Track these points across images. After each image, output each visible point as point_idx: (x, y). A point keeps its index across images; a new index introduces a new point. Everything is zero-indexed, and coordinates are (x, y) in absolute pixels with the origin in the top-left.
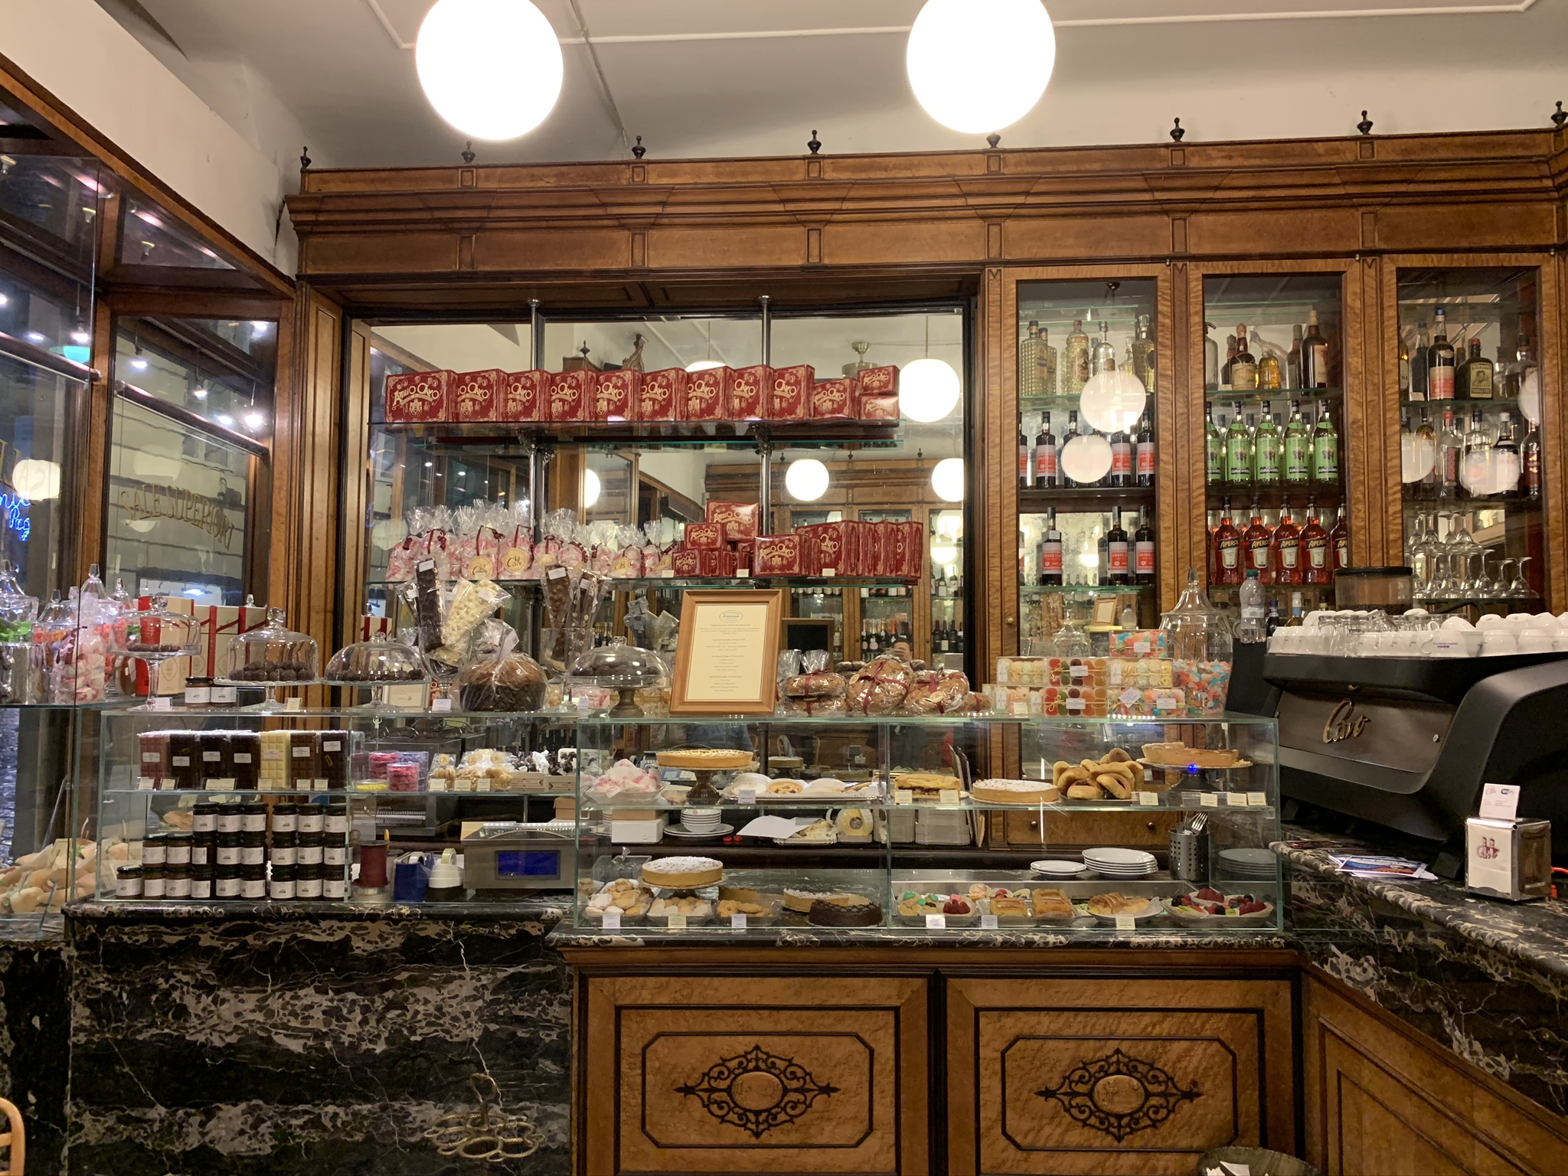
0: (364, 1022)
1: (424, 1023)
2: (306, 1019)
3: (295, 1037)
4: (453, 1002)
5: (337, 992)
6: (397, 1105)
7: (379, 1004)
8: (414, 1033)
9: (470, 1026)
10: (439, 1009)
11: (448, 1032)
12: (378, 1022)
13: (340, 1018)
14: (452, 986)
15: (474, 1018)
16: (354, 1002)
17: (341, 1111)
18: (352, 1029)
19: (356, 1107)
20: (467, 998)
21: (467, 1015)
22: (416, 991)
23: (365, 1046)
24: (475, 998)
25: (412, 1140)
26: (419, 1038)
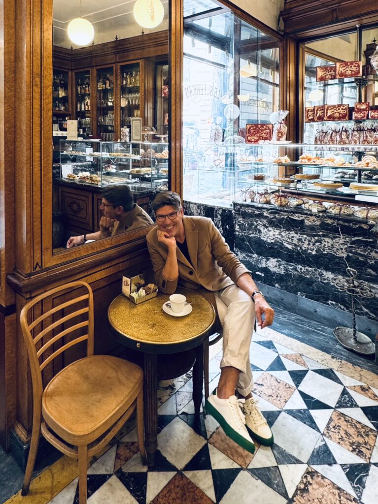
0: (309, 244)
1: (327, 249)
2: (292, 240)
3: (289, 244)
4: (337, 244)
5: (301, 234)
6: (320, 270)
7: (313, 240)
8: (324, 251)
9: (343, 253)
10: (332, 245)
11: (335, 253)
12: (313, 245)
13: (302, 242)
14: (336, 239)
15: (344, 251)
16: (306, 238)
17: (303, 268)
18: (305, 246)
19: (307, 268)
20: (342, 244)
21: (342, 249)
22: (324, 238)
23: (309, 251)
24: (344, 245)
25: (325, 282)
26: (326, 253)
